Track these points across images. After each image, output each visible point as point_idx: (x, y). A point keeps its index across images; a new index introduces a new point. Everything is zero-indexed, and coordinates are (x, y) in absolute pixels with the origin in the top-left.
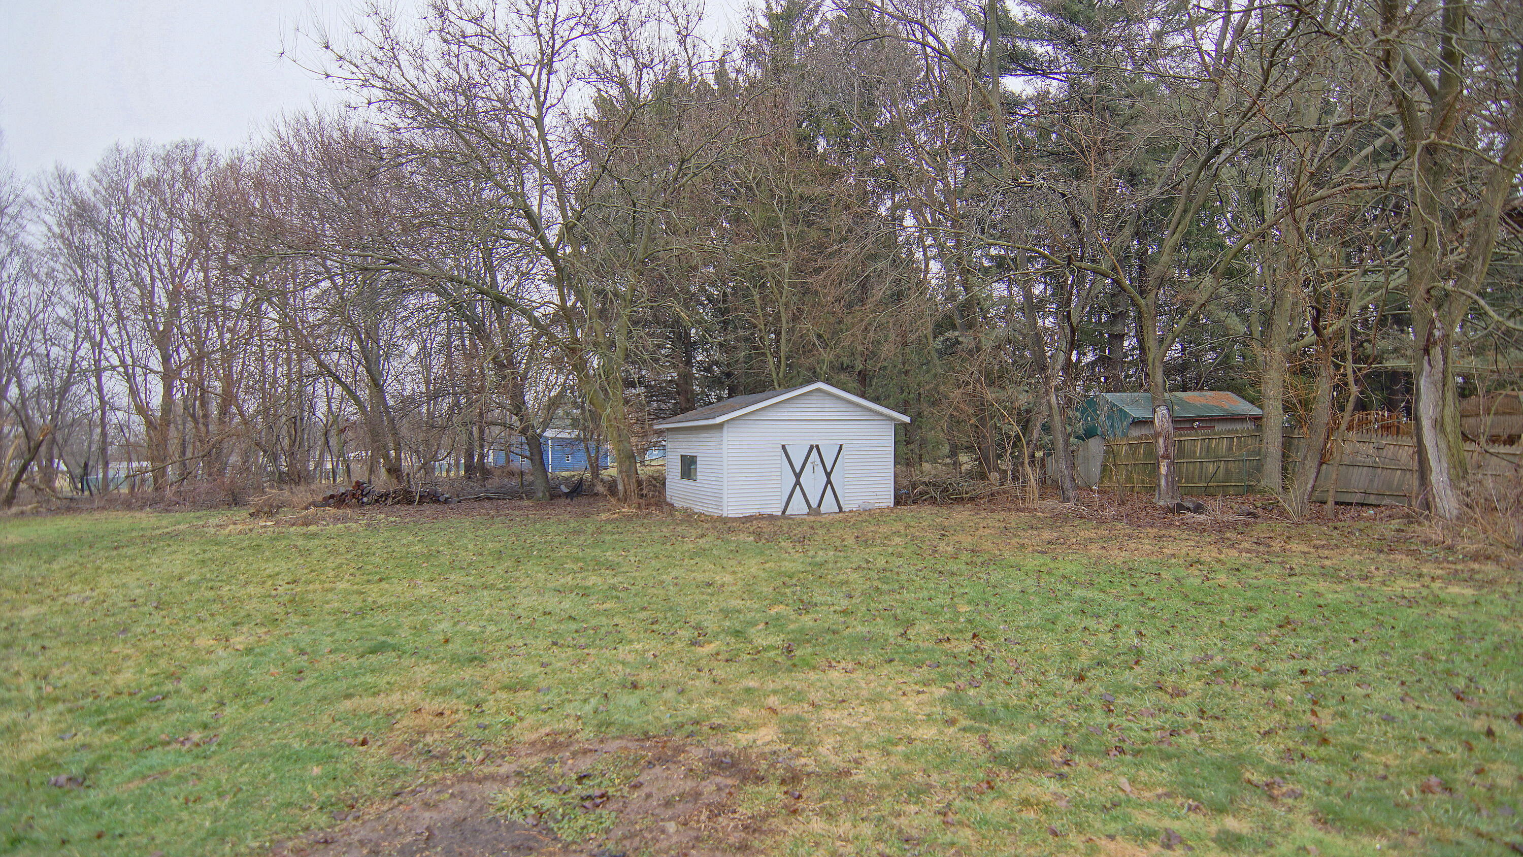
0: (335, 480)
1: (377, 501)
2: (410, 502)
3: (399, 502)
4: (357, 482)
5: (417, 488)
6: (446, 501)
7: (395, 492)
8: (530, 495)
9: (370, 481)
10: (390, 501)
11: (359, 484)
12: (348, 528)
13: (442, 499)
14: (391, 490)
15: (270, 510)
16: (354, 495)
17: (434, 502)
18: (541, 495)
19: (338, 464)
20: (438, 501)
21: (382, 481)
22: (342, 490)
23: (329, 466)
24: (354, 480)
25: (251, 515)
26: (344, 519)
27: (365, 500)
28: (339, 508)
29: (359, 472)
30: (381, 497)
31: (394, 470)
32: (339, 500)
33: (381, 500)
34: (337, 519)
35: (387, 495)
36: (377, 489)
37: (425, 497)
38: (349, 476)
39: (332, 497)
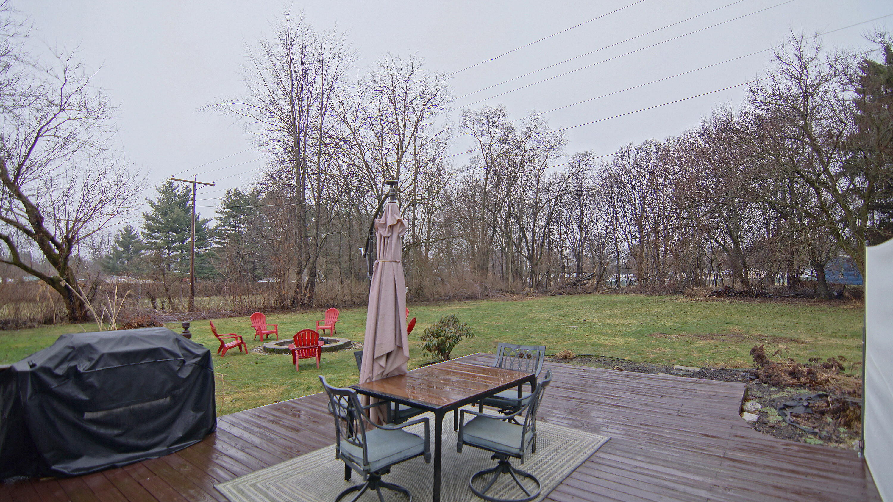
0: (716, 285)
1: (735, 295)
2: (752, 296)
3: (746, 296)
4: (726, 286)
5: (756, 291)
6: (770, 297)
7: (744, 292)
8: (818, 296)
9: (733, 286)
10: (742, 295)
11: (727, 287)
12: (722, 303)
13: (768, 296)
14: (742, 290)
15: (692, 296)
16: (725, 292)
17: (764, 297)
18: (823, 296)
19: (717, 278)
20: (766, 297)
21: (738, 286)
22: (720, 290)
23: (713, 278)
24: (725, 285)
25: (686, 297)
26: (721, 300)
27: (730, 294)
28: (718, 297)
29: (728, 282)
30: (738, 293)
31: (745, 281)
32: (719, 294)
33: (737, 295)
34: (717, 300)
35: (740, 293)
36: (736, 290)
37: (759, 295)
38: (723, 283)
39: (715, 292)
